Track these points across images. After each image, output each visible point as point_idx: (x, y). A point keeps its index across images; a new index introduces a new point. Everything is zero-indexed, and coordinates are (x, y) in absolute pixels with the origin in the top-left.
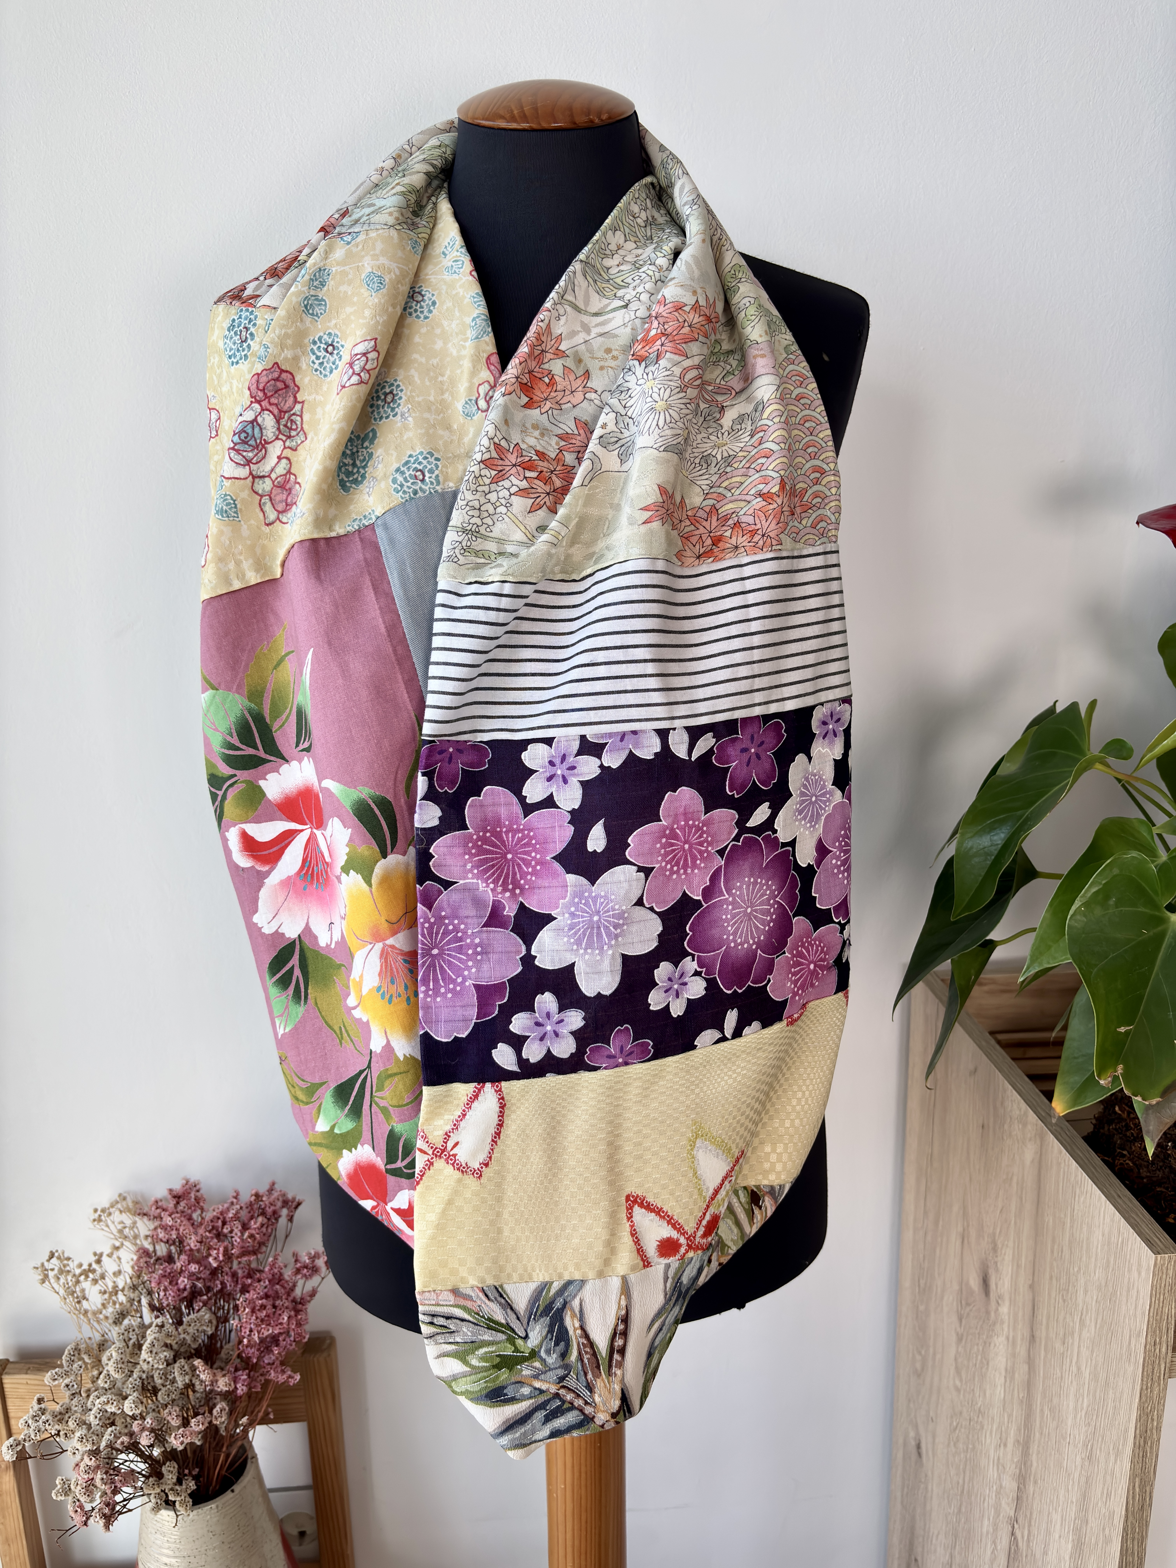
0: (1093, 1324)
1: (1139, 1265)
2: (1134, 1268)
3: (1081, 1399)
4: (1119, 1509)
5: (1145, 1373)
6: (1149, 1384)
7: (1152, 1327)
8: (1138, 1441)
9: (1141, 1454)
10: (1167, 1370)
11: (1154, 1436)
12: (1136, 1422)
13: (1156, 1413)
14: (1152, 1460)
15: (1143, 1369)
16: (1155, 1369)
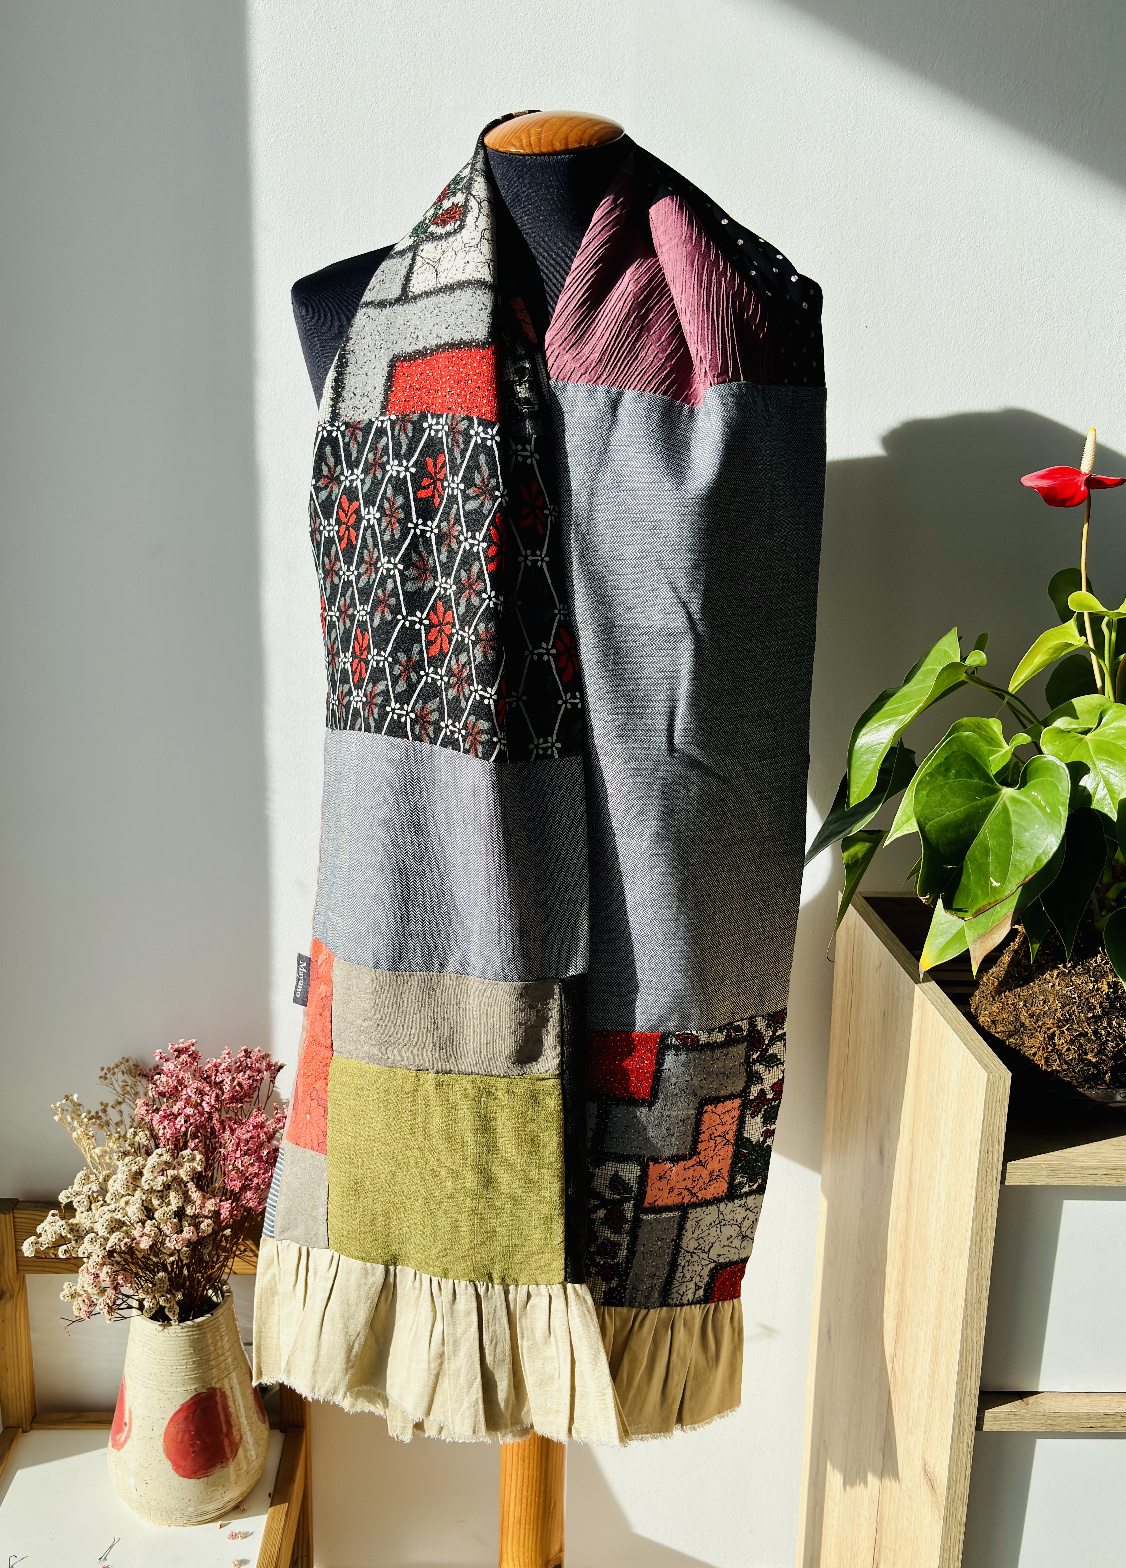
3: (940, 1220)
4: (961, 1302)
5: (980, 1177)
6: (984, 1188)
7: (986, 1137)
8: (974, 1238)
9: (978, 1250)
10: (999, 1176)
11: (989, 1235)
12: (973, 1221)
13: (990, 1213)
14: (987, 1256)
15: (978, 1173)
16: (989, 1174)
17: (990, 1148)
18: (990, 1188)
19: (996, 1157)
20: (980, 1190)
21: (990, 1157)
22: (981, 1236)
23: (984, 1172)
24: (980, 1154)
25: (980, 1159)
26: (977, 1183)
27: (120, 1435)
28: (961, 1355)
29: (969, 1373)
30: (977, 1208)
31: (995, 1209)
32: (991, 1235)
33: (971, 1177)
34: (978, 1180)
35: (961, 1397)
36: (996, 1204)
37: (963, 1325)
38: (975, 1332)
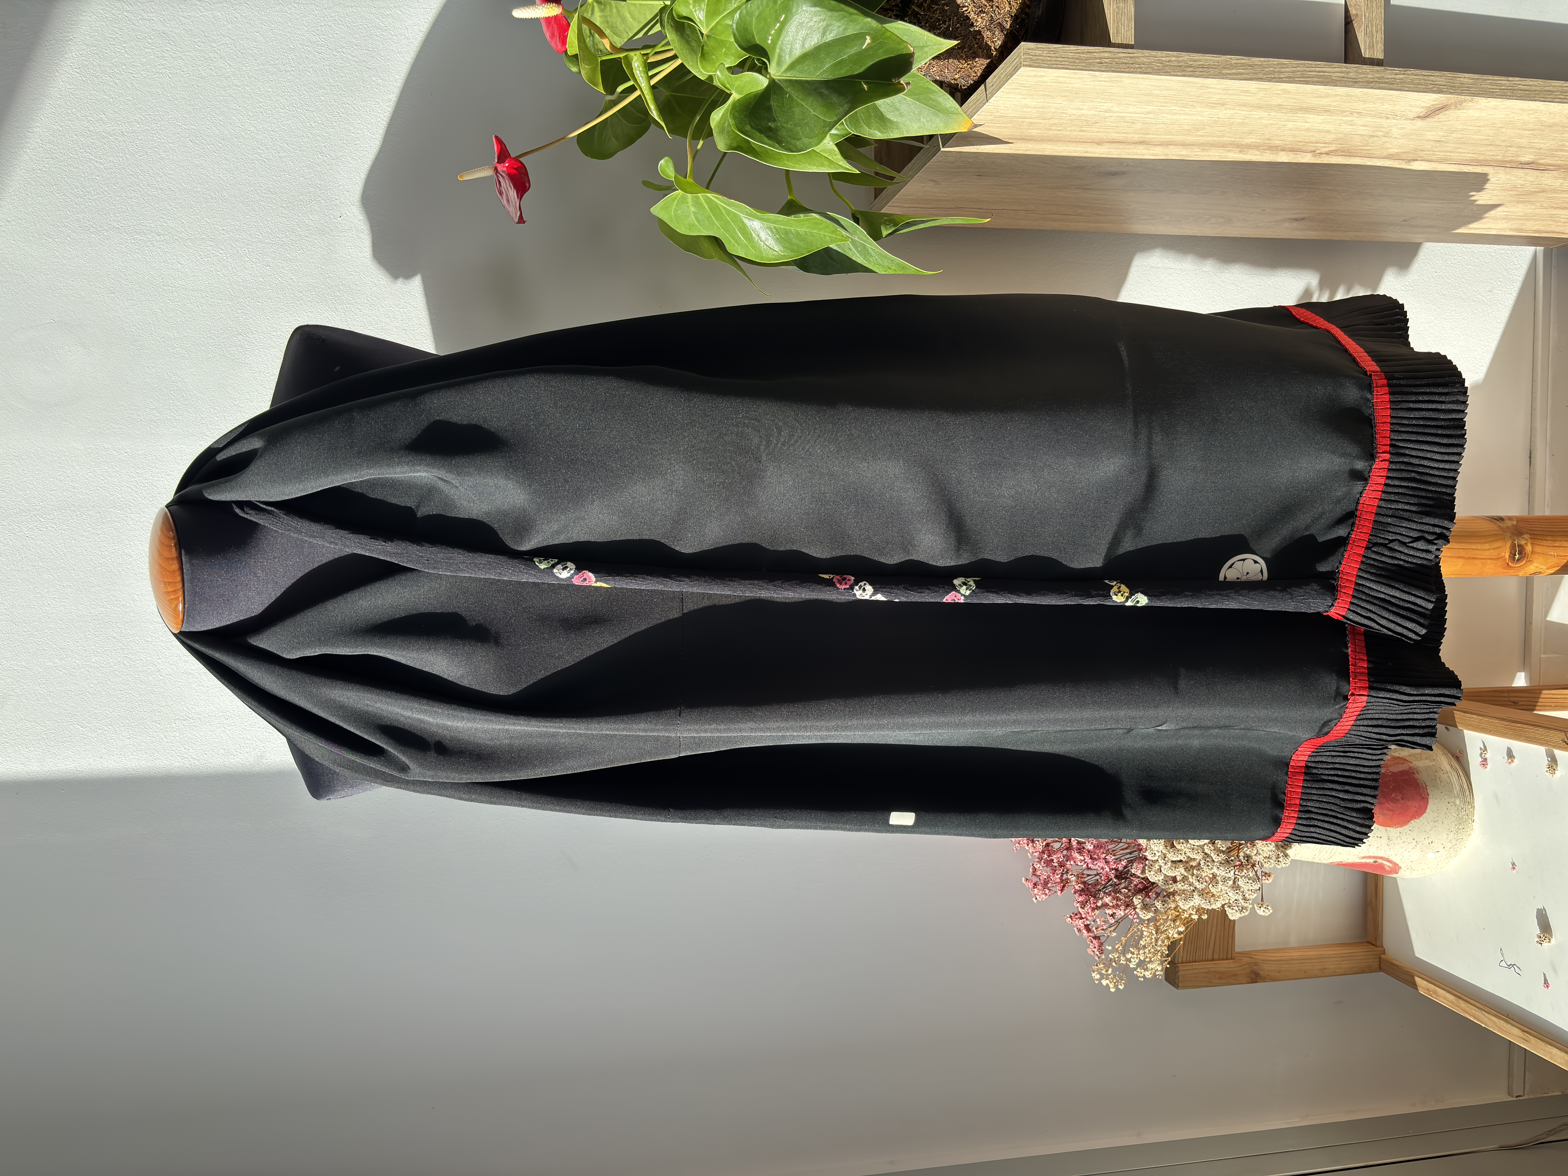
0: (1103, 104)
1: (1035, 76)
2: (1040, 79)
3: (1174, 111)
4: (1253, 85)
5: (1127, 70)
6: (1137, 66)
7: (1086, 66)
8: (1188, 73)
9: (1201, 69)
10: (1125, 50)
11: (1185, 58)
12: (1171, 75)
13: (1163, 59)
14: (1206, 60)
15: (1122, 72)
16: (1123, 61)
17: (1097, 61)
18: (1137, 60)
19: (1106, 55)
20: (1139, 70)
21: (1106, 60)
22: (1186, 67)
23: (1121, 66)
24: (1103, 71)
25: (1108, 71)
26: (1132, 72)
27: (1386, 866)
28: (1307, 83)
29: (1326, 74)
30: (1157, 72)
31: (1159, 53)
32: (1185, 57)
33: (1127, 79)
34: (1129, 73)
35: (1349, 81)
36: (1153, 53)
37: (1277, 82)
38: (1284, 70)
